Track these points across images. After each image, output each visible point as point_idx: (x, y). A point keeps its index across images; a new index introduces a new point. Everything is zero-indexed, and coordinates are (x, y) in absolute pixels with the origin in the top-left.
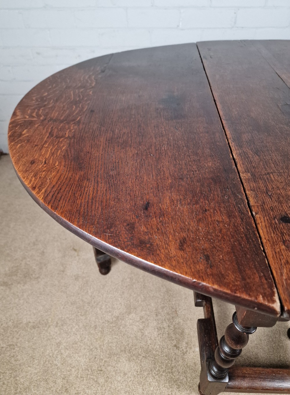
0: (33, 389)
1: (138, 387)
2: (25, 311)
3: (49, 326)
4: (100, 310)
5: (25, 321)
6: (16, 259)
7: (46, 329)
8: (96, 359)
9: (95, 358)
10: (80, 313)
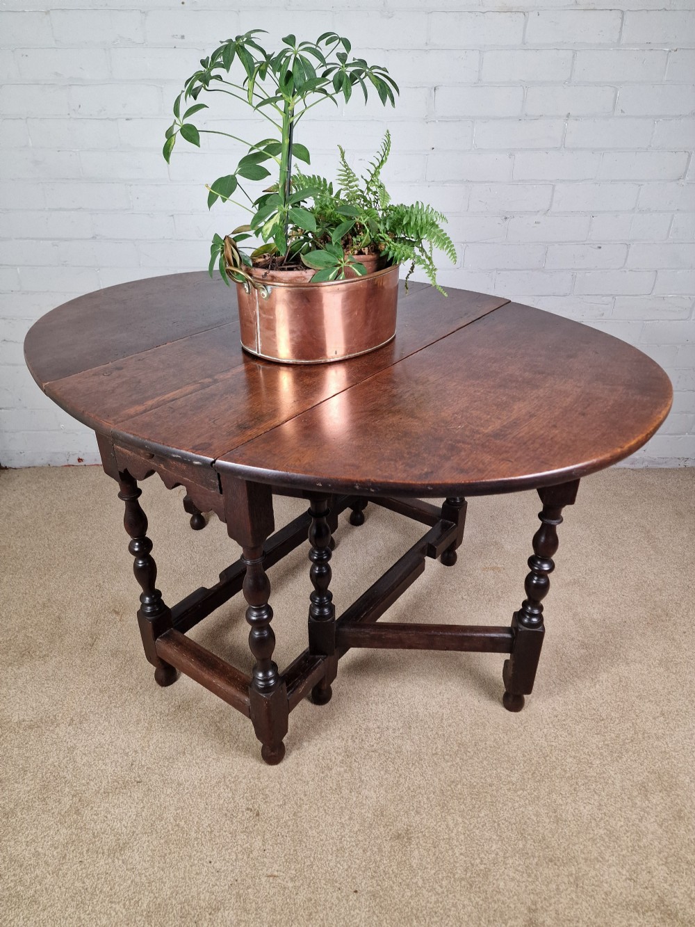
0: (19, 814)
1: (199, 800)
2: (18, 705)
3: (58, 725)
4: (150, 698)
5: (15, 719)
6: (8, 631)
7: (51, 728)
8: (134, 766)
9: (132, 765)
10: (113, 704)
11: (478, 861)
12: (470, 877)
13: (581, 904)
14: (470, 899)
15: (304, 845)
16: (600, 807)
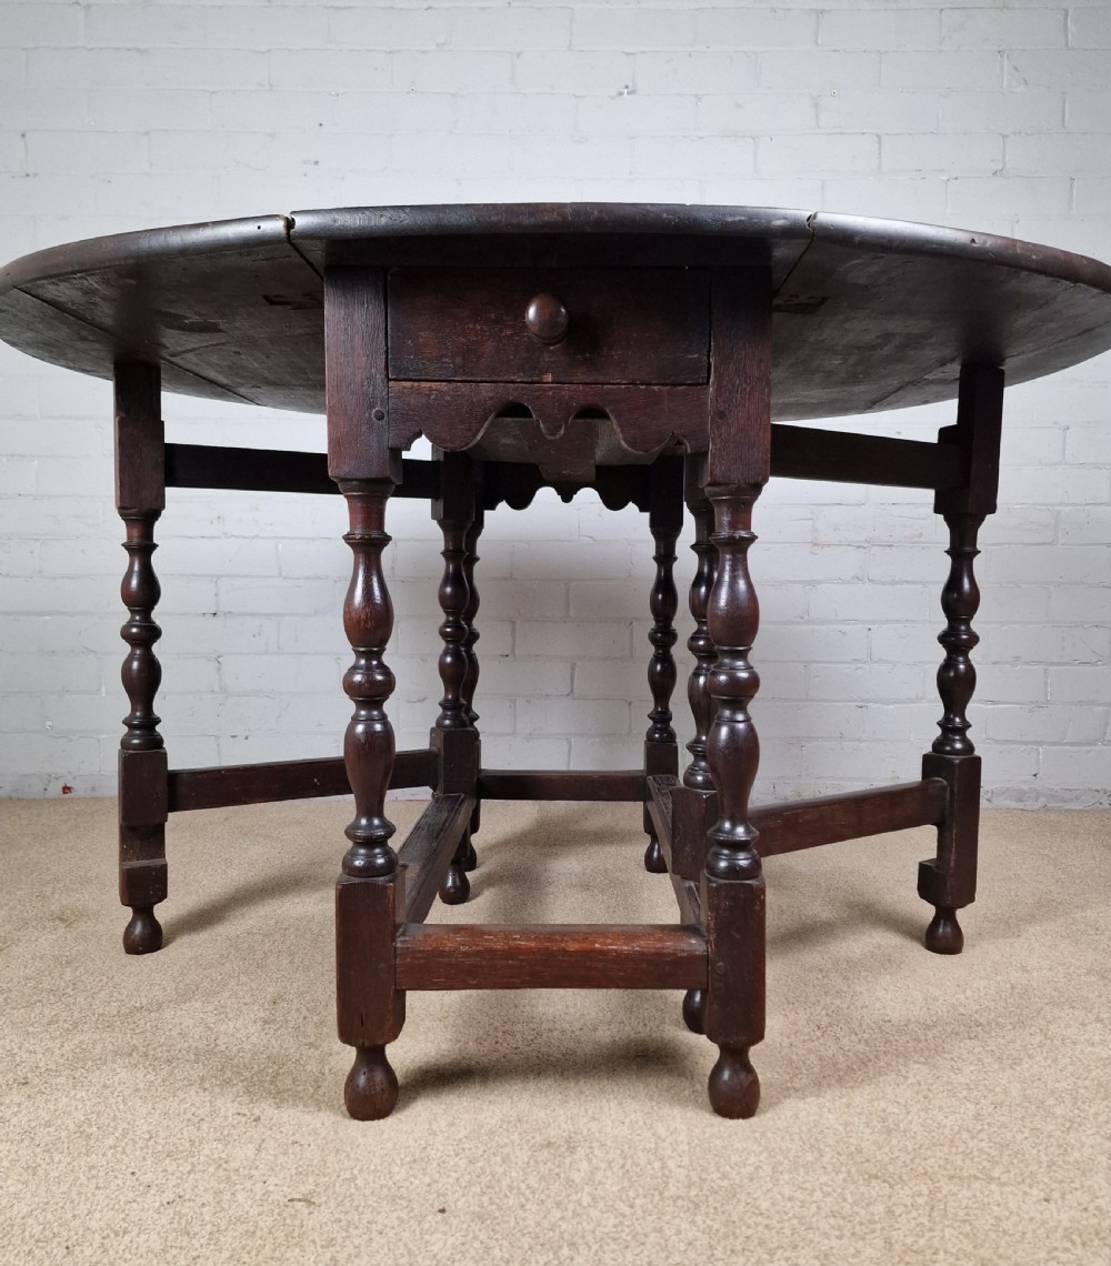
11: (716, 1176)
12: (697, 1195)
13: (942, 1230)
14: (693, 1222)
15: (345, 1154)
16: (978, 1117)
